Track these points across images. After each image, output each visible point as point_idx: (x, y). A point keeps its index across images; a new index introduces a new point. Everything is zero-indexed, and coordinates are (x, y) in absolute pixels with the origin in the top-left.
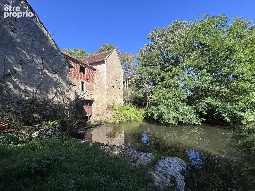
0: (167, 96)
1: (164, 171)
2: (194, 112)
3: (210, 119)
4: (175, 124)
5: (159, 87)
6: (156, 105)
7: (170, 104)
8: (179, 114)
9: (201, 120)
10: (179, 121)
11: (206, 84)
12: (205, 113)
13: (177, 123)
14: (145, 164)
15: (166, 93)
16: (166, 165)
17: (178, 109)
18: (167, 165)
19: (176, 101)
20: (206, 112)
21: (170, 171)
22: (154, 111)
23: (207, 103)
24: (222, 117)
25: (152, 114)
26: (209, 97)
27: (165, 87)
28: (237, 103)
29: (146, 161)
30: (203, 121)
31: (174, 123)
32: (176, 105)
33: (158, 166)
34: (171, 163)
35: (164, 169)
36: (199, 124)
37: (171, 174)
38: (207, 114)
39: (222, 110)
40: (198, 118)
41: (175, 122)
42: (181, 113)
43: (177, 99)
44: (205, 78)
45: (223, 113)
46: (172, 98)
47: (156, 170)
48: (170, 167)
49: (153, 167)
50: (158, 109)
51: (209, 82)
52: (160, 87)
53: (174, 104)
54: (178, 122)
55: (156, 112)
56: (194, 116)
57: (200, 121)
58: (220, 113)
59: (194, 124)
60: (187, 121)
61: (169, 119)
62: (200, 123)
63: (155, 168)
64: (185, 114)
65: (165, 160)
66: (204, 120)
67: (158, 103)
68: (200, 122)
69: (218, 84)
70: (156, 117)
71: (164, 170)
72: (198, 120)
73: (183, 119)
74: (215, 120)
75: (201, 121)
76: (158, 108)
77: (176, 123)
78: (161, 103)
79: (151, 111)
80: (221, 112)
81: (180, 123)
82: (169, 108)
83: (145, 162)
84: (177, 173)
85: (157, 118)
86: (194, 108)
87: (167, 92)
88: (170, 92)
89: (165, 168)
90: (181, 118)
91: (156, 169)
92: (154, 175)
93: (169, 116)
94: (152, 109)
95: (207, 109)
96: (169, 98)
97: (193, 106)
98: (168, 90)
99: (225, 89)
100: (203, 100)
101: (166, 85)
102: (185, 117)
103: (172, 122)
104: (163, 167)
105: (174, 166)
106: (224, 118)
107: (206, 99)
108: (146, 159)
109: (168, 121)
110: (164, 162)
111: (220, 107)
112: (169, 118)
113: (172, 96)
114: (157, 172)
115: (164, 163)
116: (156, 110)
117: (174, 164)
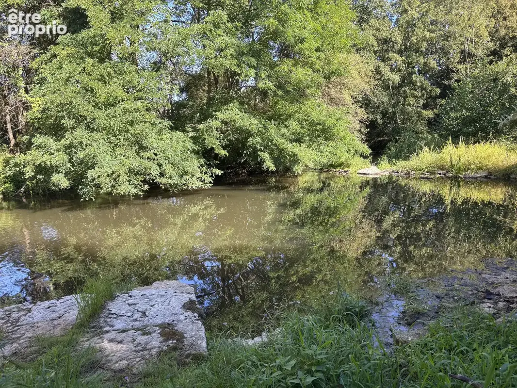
0: (103, 91)
1: (137, 323)
2: (193, 151)
3: (231, 172)
4: (136, 196)
5: (65, 52)
6: (57, 131)
7: (116, 124)
8: (148, 158)
9: (212, 173)
10: (149, 184)
11: (226, 57)
12: (222, 151)
13: (143, 191)
14: (57, 331)
15: (99, 80)
16: (138, 305)
17: (145, 143)
18: (142, 307)
19: (136, 112)
20: (224, 148)
21: (155, 315)
22: (52, 154)
23: (226, 123)
24: (259, 159)
25: (41, 169)
26: (231, 105)
27: (90, 55)
28: (286, 123)
29: (56, 322)
30: (217, 176)
31: (134, 191)
32: (138, 128)
33: (110, 318)
34: (154, 296)
35: (135, 317)
36: (206, 187)
37: (160, 322)
38: (226, 155)
39: (259, 142)
40: (204, 169)
41: (136, 187)
42: (156, 155)
43: (139, 104)
44: (223, 39)
45: (262, 148)
46: (123, 100)
47: (108, 332)
48: (152, 306)
49: (94, 327)
50: (69, 148)
51: (232, 51)
52: (68, 55)
53: (132, 124)
54: (146, 187)
55: (59, 158)
56: (194, 164)
57: (210, 177)
58: (255, 150)
59: (195, 188)
60: (176, 180)
61: (115, 179)
62: (210, 182)
63: (101, 328)
64: (167, 158)
65: (131, 296)
66: (219, 172)
67: (68, 122)
68: (210, 179)
69: (253, 61)
70: (61, 181)
71: (136, 320)
72: (205, 174)
73: (162, 175)
74: (241, 174)
75: (212, 176)
76: (68, 142)
77: (140, 193)
78: (80, 119)
79: (35, 157)
80: (258, 146)
81: (155, 191)
82: (113, 138)
83: (54, 327)
84: (177, 312)
85: (68, 182)
86: (193, 138)
87: (101, 75)
88: (115, 80)
89: (137, 316)
90: (155, 171)
91: (107, 329)
92: (106, 344)
93: (114, 168)
94: (39, 147)
95: (226, 140)
96: (111, 100)
97: (188, 132)
98: (106, 68)
99: (267, 82)
100: (217, 113)
101: (96, 48)
102: (168, 169)
103: (126, 188)
104: (129, 314)
105: (162, 299)
106: (262, 162)
107: (225, 110)
108: (55, 315)
109: (113, 186)
110: (130, 301)
111: (256, 134)
112: (114, 176)
113: (120, 93)
114: (112, 335)
115: (129, 305)
116: (58, 150)
117: (162, 296)
